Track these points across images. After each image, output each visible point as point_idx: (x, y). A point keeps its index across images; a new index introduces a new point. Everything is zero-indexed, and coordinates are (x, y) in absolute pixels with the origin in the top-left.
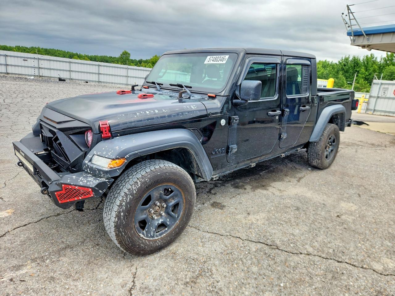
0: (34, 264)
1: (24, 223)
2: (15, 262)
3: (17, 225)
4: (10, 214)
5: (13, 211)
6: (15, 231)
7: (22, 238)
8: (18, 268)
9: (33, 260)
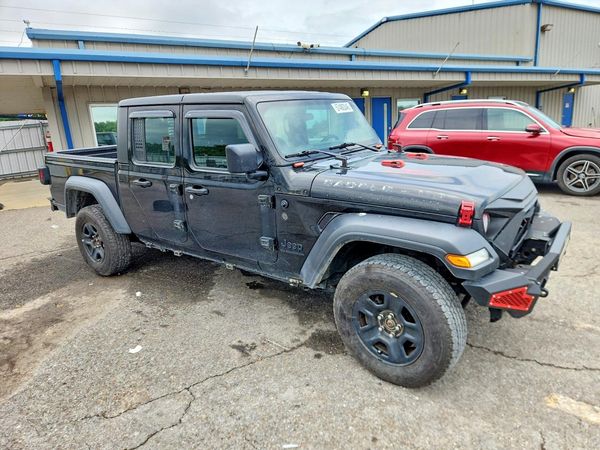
0: (576, 325)
1: (549, 369)
2: (591, 336)
3: (560, 371)
4: (555, 396)
5: (546, 398)
6: (568, 365)
7: (565, 353)
8: (590, 330)
9: (573, 328)
